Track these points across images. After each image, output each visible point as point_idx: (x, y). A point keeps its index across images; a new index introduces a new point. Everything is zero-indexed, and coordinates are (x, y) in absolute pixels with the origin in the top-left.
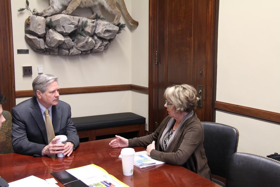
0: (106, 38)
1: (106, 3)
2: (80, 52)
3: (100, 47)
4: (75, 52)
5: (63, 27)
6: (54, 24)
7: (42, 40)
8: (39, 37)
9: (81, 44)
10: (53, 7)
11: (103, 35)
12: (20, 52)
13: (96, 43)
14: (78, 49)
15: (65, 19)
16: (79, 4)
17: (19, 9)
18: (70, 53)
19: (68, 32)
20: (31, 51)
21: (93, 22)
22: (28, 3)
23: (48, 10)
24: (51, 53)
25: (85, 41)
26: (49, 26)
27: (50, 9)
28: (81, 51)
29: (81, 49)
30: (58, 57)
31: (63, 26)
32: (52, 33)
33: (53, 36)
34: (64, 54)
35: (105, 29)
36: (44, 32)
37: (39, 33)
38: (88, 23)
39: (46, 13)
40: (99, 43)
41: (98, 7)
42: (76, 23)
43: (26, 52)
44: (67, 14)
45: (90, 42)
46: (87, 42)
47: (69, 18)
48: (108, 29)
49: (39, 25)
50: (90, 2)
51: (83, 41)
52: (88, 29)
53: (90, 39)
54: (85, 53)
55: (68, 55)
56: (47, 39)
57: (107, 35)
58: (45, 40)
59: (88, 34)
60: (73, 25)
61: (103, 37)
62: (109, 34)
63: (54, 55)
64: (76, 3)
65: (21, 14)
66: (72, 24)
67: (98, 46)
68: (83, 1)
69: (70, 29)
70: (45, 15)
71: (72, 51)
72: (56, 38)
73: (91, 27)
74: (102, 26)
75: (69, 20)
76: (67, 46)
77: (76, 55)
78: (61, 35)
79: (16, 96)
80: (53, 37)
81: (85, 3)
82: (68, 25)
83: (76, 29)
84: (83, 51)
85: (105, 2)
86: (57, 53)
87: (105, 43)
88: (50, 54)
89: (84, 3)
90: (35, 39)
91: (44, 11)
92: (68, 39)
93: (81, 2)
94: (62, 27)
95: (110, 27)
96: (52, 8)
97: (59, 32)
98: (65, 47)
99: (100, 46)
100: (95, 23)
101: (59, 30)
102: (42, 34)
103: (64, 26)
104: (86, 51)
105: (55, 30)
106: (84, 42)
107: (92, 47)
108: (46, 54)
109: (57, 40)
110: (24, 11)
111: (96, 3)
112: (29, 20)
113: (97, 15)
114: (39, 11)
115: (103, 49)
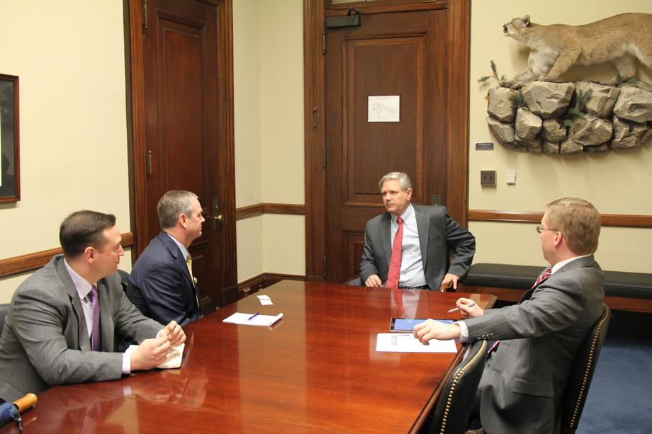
0: (635, 120)
1: (640, 50)
2: (582, 148)
3: (626, 139)
4: (570, 147)
5: (539, 103)
6: (526, 99)
7: (507, 126)
8: (503, 122)
9: (580, 133)
10: (531, 70)
11: (626, 114)
12: (479, 147)
13: (614, 131)
14: (577, 143)
15: (539, 89)
16: (575, 59)
17: (480, 78)
18: (562, 149)
19: (547, 112)
20: (497, 146)
21: (608, 91)
22: (493, 67)
23: (523, 75)
24: (530, 149)
25: (587, 126)
26: (518, 102)
27: (526, 73)
28: (584, 146)
29: (582, 143)
30: (544, 157)
31: (537, 102)
32: (520, 115)
33: (523, 119)
34: (552, 151)
35: (630, 103)
36: (510, 113)
37: (500, 116)
38: (594, 93)
39: (518, 81)
40: (623, 130)
41: (627, 61)
42: (562, 94)
43: (490, 147)
44: (546, 81)
45: (598, 128)
46: (590, 130)
47: (547, 87)
48: (637, 103)
49: (501, 101)
50: (603, 54)
51: (584, 127)
52: (593, 105)
53: (599, 123)
54: (593, 150)
55: (557, 152)
56: (517, 124)
57: (636, 114)
58: (514, 127)
59: (593, 113)
60: (557, 98)
61: (627, 118)
62: (643, 113)
63: (534, 153)
64: (566, 58)
65: (485, 85)
66: (553, 97)
67: (622, 136)
68: (586, 54)
69: (551, 106)
70: (516, 85)
71: (564, 146)
72: (525, 122)
73: (598, 101)
74: (626, 97)
75: (548, 91)
76: (552, 137)
77: (573, 153)
78: (536, 117)
79: (469, 218)
80: (522, 121)
81: (591, 57)
82: (547, 100)
83: (563, 105)
84: (587, 146)
85: (637, 49)
86: (539, 150)
87: (638, 130)
88: (528, 151)
89: (588, 57)
90: (496, 126)
91: (517, 78)
92: (552, 124)
93: (581, 56)
94: (537, 104)
95: (643, 97)
96: (529, 72)
97: (533, 113)
98: (550, 139)
99: (624, 137)
100: (610, 91)
101: (533, 109)
102: (506, 117)
103: (539, 101)
104: (597, 146)
105: (529, 110)
106: (583, 130)
107: (605, 138)
108: (521, 151)
109: (527, 126)
110: (488, 80)
111: (618, 54)
112: (489, 95)
113: (619, 77)
114: (509, 79)
115: (633, 142)
